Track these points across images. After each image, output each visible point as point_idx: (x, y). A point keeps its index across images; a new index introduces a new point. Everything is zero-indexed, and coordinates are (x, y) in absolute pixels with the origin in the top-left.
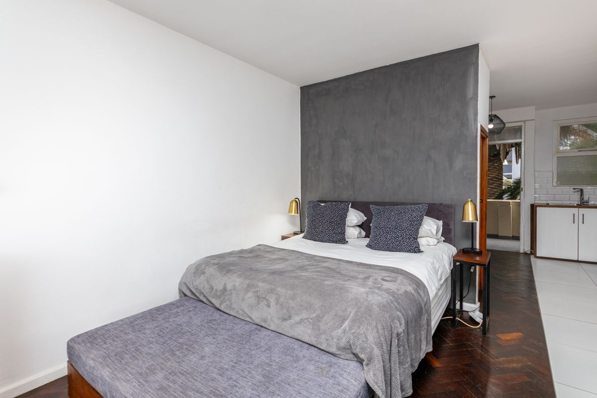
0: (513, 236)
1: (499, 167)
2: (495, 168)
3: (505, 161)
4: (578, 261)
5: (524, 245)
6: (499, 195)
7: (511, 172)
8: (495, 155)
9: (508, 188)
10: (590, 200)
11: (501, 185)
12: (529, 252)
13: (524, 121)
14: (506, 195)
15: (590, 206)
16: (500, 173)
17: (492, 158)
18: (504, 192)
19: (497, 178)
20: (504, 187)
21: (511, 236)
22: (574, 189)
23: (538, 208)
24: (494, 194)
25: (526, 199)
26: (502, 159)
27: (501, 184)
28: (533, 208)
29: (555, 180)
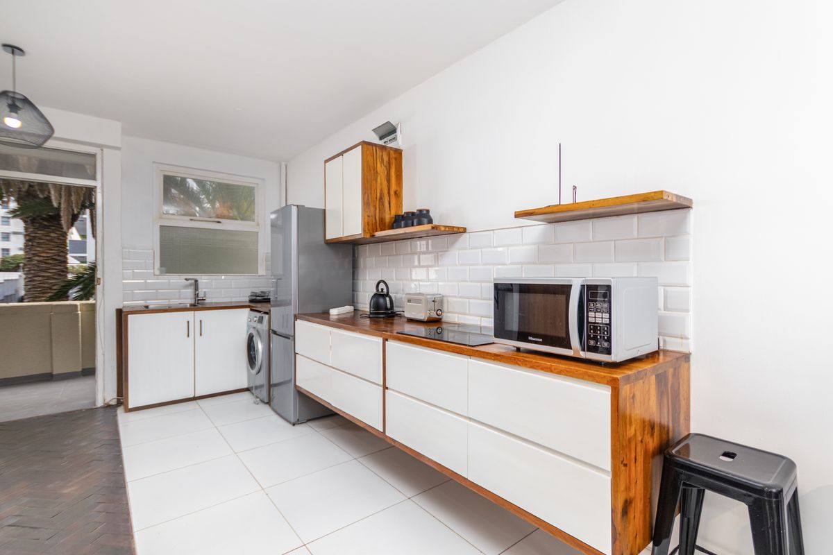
0: (83, 370)
1: (59, 239)
2: (51, 241)
3: (74, 230)
4: (195, 399)
5: (104, 390)
6: (60, 290)
7: (85, 252)
8: (51, 216)
9: (79, 278)
10: (207, 296)
11: (63, 271)
12: (114, 402)
13: (101, 147)
14: (75, 290)
15: (208, 306)
16: (63, 252)
17: (46, 223)
18: (71, 285)
19: (56, 260)
20: (70, 276)
21: (80, 370)
22: (186, 279)
23: (129, 316)
24: (51, 289)
25: (107, 301)
26: (65, 226)
27: (65, 271)
28: (121, 317)
29: (158, 264)
